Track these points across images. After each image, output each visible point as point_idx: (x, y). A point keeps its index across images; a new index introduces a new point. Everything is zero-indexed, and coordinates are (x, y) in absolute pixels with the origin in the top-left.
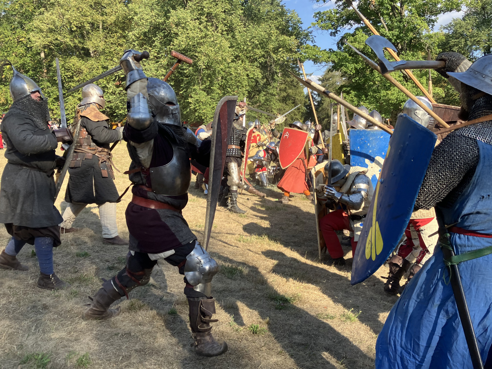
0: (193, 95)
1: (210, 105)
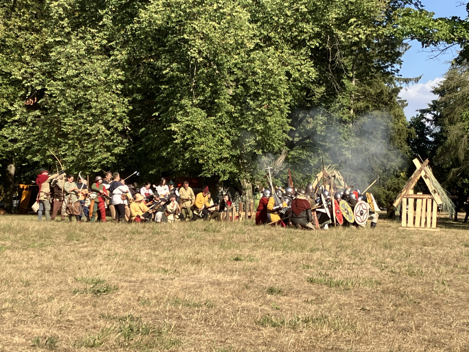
0: (179, 118)
1: (214, 135)
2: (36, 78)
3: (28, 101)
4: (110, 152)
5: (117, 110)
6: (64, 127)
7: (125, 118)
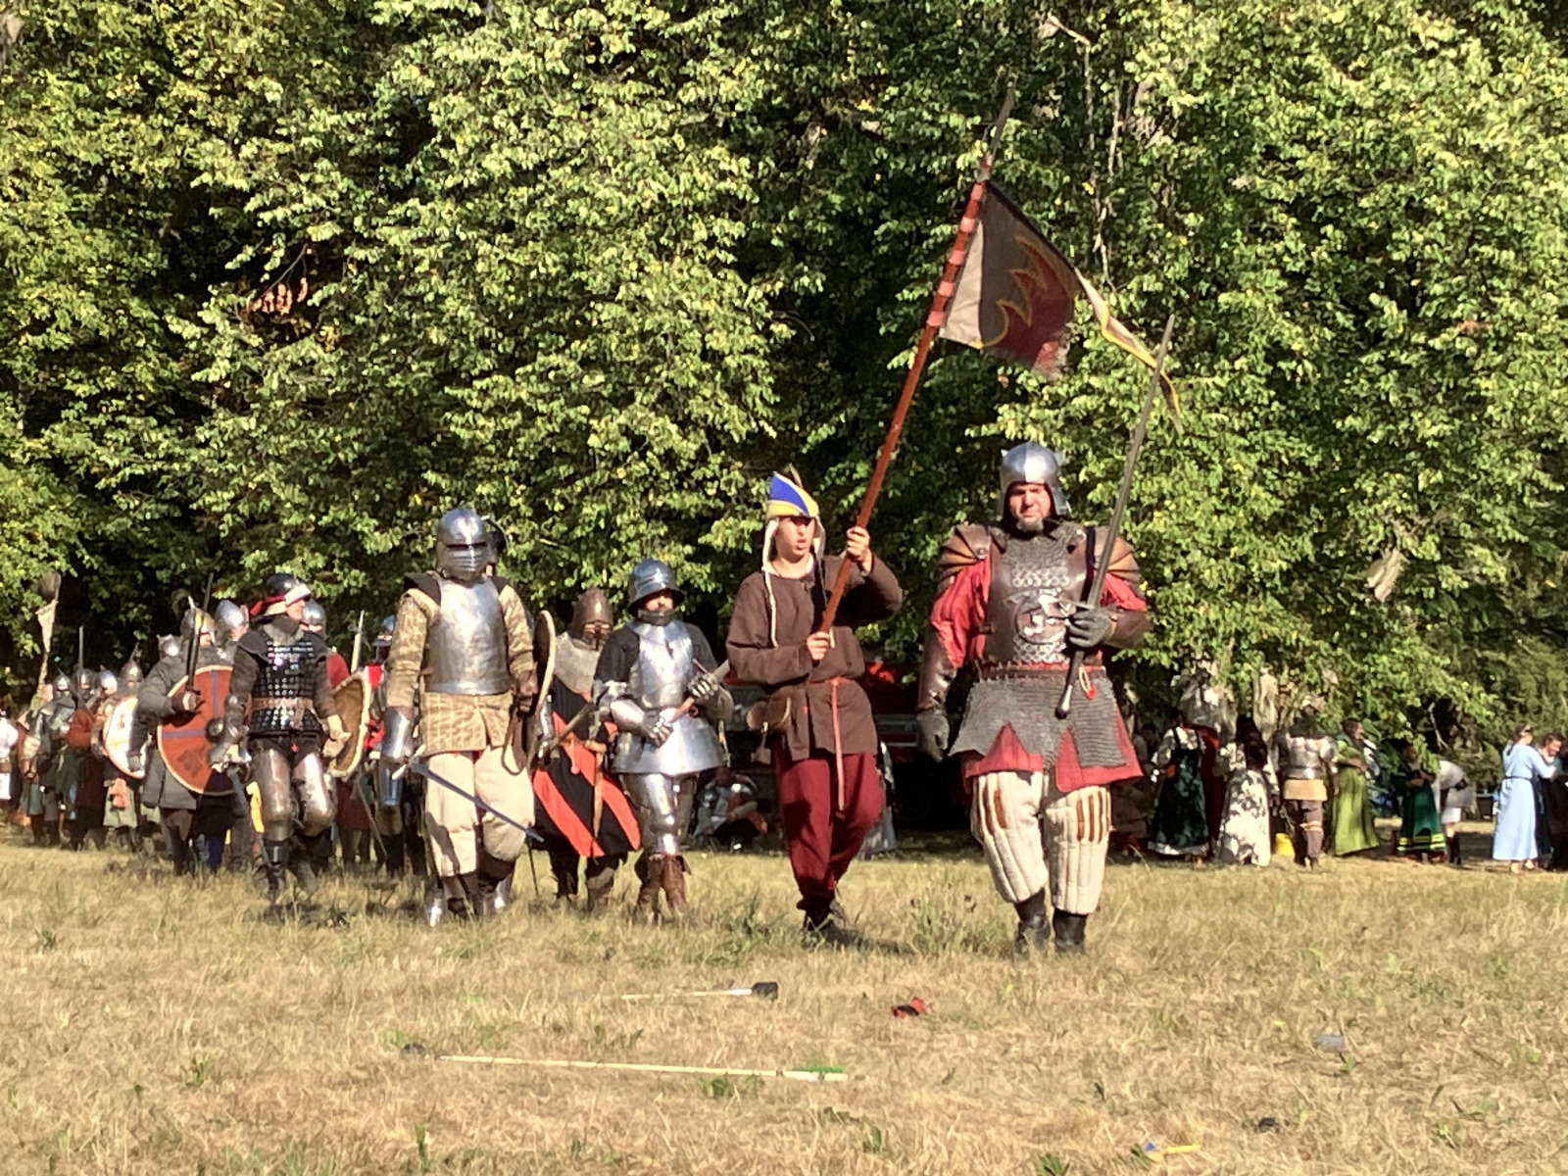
1: (1204, 465)
2: (312, 186)
3: (270, 297)
4: (690, 540)
5: (718, 341)
6: (457, 418)
7: (756, 381)
